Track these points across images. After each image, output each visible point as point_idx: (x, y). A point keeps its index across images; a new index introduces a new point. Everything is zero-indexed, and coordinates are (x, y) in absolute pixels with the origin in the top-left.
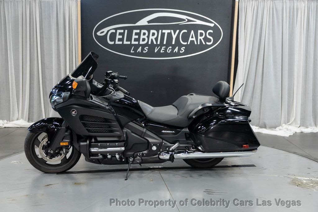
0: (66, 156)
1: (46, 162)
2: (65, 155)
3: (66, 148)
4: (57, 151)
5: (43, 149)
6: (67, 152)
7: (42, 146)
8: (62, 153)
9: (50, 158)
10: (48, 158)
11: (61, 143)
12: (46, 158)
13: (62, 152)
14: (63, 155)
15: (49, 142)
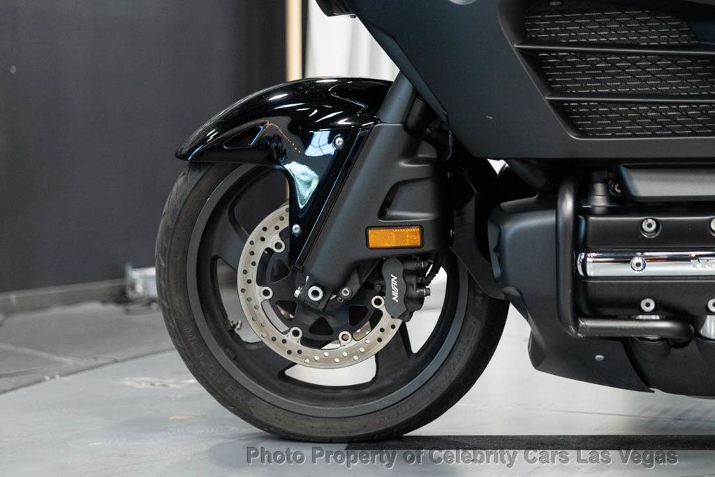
0: (403, 332)
1: (288, 372)
2: (398, 323)
3: (407, 273)
4: (346, 293)
5: (260, 282)
6: (413, 303)
7: (257, 258)
8: (382, 307)
9: (305, 342)
10: (294, 342)
11: (370, 232)
12: (280, 337)
13: (378, 302)
14: (385, 321)
15: (296, 228)
